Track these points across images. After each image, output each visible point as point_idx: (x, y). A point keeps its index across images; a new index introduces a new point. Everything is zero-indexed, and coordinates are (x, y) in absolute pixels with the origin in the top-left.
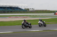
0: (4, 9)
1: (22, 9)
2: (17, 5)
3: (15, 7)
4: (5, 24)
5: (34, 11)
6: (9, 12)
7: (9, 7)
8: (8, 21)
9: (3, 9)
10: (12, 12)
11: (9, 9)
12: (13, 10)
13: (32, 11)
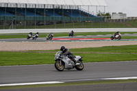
0: (40, 14)
1: (91, 15)
2: (77, 4)
3: (70, 10)
4: (40, 58)
5: (126, 20)
6: (52, 23)
7: (52, 9)
8: (49, 49)
9: (36, 16)
10: (61, 22)
11: (54, 16)
12: (65, 19)
13: (119, 20)
